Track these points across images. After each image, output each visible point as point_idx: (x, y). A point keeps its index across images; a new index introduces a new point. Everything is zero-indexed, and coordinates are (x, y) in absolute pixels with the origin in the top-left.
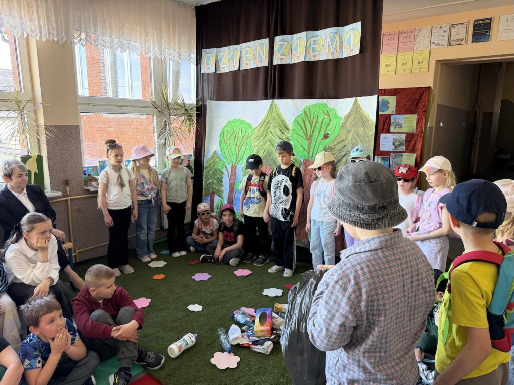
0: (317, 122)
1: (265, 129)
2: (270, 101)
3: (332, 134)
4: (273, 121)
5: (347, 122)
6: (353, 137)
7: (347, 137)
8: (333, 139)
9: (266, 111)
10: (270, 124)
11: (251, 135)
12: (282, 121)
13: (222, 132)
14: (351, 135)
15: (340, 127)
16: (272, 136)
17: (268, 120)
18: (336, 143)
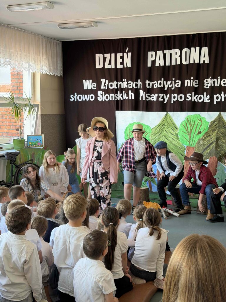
0: (194, 124)
1: (161, 129)
2: (165, 113)
3: (203, 131)
4: (167, 124)
5: (213, 125)
6: (217, 133)
7: (213, 133)
8: (204, 134)
9: (162, 118)
10: (165, 126)
11: (149, 133)
12: (174, 124)
13: (125, 130)
14: (215, 132)
15: (208, 127)
16: (166, 133)
17: (164, 124)
18: (206, 136)
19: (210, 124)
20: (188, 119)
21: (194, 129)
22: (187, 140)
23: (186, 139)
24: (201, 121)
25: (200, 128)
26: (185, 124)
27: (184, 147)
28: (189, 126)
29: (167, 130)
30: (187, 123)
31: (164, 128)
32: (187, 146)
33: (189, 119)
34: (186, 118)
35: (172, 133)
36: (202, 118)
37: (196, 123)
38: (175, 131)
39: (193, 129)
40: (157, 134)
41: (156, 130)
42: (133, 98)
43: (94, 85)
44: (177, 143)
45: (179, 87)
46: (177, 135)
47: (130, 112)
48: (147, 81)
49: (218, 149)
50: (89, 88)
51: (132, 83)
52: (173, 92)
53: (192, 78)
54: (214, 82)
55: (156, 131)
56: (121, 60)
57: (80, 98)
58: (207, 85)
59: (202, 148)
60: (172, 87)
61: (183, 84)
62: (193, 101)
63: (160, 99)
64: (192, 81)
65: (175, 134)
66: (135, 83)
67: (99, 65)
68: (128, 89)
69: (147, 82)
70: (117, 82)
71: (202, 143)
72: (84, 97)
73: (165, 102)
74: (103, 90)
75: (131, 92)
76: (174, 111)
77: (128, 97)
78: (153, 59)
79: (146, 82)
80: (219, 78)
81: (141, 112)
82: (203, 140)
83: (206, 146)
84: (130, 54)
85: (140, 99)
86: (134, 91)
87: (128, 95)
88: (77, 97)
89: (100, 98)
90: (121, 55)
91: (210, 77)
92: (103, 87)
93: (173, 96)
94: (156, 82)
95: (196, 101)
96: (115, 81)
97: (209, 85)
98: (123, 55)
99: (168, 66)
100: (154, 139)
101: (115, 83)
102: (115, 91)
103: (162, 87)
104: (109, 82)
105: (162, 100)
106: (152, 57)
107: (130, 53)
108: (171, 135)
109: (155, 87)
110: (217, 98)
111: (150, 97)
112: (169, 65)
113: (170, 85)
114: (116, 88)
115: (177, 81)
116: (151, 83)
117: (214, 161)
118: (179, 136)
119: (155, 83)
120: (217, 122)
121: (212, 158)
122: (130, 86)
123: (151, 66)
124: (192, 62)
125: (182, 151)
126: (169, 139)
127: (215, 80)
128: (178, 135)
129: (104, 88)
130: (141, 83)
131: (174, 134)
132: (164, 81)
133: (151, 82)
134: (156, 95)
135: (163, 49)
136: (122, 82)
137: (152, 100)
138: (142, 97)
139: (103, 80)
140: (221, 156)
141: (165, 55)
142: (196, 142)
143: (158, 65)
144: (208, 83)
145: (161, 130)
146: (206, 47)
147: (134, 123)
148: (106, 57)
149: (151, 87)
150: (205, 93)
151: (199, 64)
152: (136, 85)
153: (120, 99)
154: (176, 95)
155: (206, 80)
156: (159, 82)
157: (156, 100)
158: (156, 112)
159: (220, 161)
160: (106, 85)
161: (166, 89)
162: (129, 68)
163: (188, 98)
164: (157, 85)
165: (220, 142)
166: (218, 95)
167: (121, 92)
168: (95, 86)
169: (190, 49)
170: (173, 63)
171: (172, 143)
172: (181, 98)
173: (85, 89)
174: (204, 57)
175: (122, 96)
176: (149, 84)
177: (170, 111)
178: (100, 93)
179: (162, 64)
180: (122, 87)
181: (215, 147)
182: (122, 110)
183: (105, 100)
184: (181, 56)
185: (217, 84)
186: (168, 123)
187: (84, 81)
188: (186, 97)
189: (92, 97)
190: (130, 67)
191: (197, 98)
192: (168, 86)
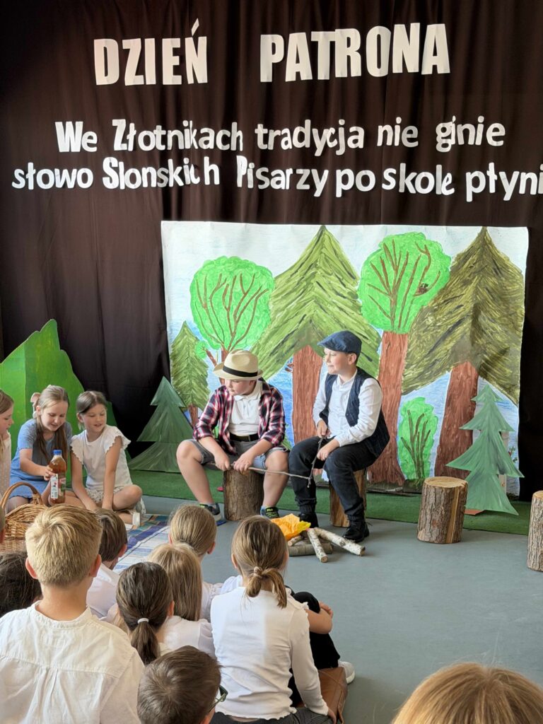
0: (406, 264)
1: (306, 277)
2: (317, 228)
3: (433, 285)
4: (323, 263)
5: (463, 266)
6: (476, 292)
7: (462, 290)
8: (435, 294)
9: (307, 245)
10: (318, 268)
11: (268, 290)
12: (344, 263)
13: (193, 281)
14: (471, 288)
15: (448, 274)
16: (321, 291)
17: (313, 261)
18: (441, 301)
19: (453, 262)
20: (386, 248)
21: (406, 279)
22: (384, 313)
23: (380, 308)
24: (427, 253)
25: (424, 274)
26: (377, 264)
27: (374, 333)
28: (392, 268)
29: (323, 281)
30: (384, 258)
31: (314, 275)
32: (385, 332)
33: (391, 248)
34: (380, 246)
35: (338, 290)
36: (431, 245)
37: (412, 260)
38: (348, 285)
39: (403, 276)
40: (294, 295)
41: (288, 281)
42: (217, 182)
43: (90, 137)
44: (353, 323)
45: (358, 148)
46: (354, 296)
47: (208, 224)
48: (260, 126)
49: (480, 338)
50: (76, 149)
51: (212, 132)
52: (341, 163)
53: (399, 120)
54: (466, 133)
55: (291, 283)
56: (176, 61)
57: (46, 180)
58: (444, 141)
59: (429, 337)
60: (337, 147)
61: (370, 137)
62: (402, 190)
63: (302, 186)
64: (398, 128)
65: (349, 293)
66: (221, 133)
67: (106, 74)
68: (202, 153)
69: (260, 130)
70: (163, 129)
71: (430, 320)
72: (58, 178)
73: (318, 194)
74: (121, 156)
75: (211, 162)
76: (343, 222)
77: (199, 178)
78: (278, 58)
79: (256, 131)
80: (481, 119)
81: (243, 225)
82: (434, 311)
83: (441, 332)
84: (203, 41)
85: (240, 184)
86: (219, 157)
87: (199, 171)
88: (35, 176)
89: (111, 181)
90: (176, 42)
91: (454, 118)
92: (118, 146)
93: (339, 174)
94: (286, 131)
95: (412, 190)
96: (159, 127)
97: (451, 142)
98: (183, 43)
99: (325, 81)
100: (283, 310)
101: (159, 131)
102: (160, 159)
103: (308, 145)
104: (139, 130)
105: (307, 187)
106: (274, 52)
107: (205, 38)
108: (336, 299)
109: (284, 147)
110: (476, 182)
111: (270, 178)
112: (328, 78)
113: (332, 140)
114: (162, 148)
115: (352, 129)
116: (273, 134)
117: (468, 377)
118: (360, 301)
119: (285, 135)
120: (475, 257)
121: (462, 368)
122: (207, 142)
123: (270, 80)
124: (397, 69)
125: (370, 345)
126: (331, 308)
127: (469, 126)
128: (356, 297)
129: (124, 147)
130: (240, 133)
131: (345, 295)
132: (312, 126)
133: (271, 131)
134: (290, 171)
135: (309, 28)
136: (182, 129)
137: (277, 187)
138: (245, 177)
139: (120, 124)
140: (487, 361)
141: (313, 47)
142: (412, 318)
143: (294, 79)
144: (448, 134)
145: (306, 280)
146: (439, 22)
147: (219, 258)
148: (128, 51)
149: (271, 148)
150: (439, 168)
151: (418, 76)
152: (226, 140)
153: (175, 182)
154: (349, 172)
155: (441, 126)
156: (297, 130)
157: (288, 188)
158: (289, 226)
159: (485, 376)
160: (131, 137)
161: (318, 153)
162: (203, 84)
163: (388, 183)
164: (290, 141)
165: (484, 320)
166: (476, 174)
167: (179, 163)
168: (95, 141)
169: (392, 30)
170: (340, 72)
171: (338, 322)
172: (365, 181)
173: (61, 150)
174: (435, 54)
175: (182, 175)
176: (266, 138)
177: (333, 222)
178: (111, 164)
179: (306, 75)
180: (181, 147)
181: (469, 334)
182: (180, 217)
183: (126, 186)
184: (362, 51)
185: (475, 139)
186: (327, 261)
187: (59, 125)
188: (380, 179)
189: (85, 178)
190: (206, 81)
191: (413, 181)
192: (326, 145)
